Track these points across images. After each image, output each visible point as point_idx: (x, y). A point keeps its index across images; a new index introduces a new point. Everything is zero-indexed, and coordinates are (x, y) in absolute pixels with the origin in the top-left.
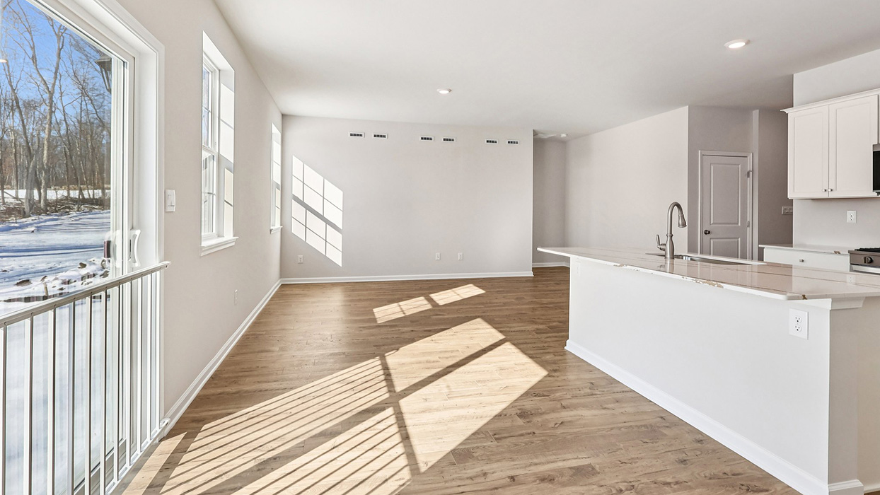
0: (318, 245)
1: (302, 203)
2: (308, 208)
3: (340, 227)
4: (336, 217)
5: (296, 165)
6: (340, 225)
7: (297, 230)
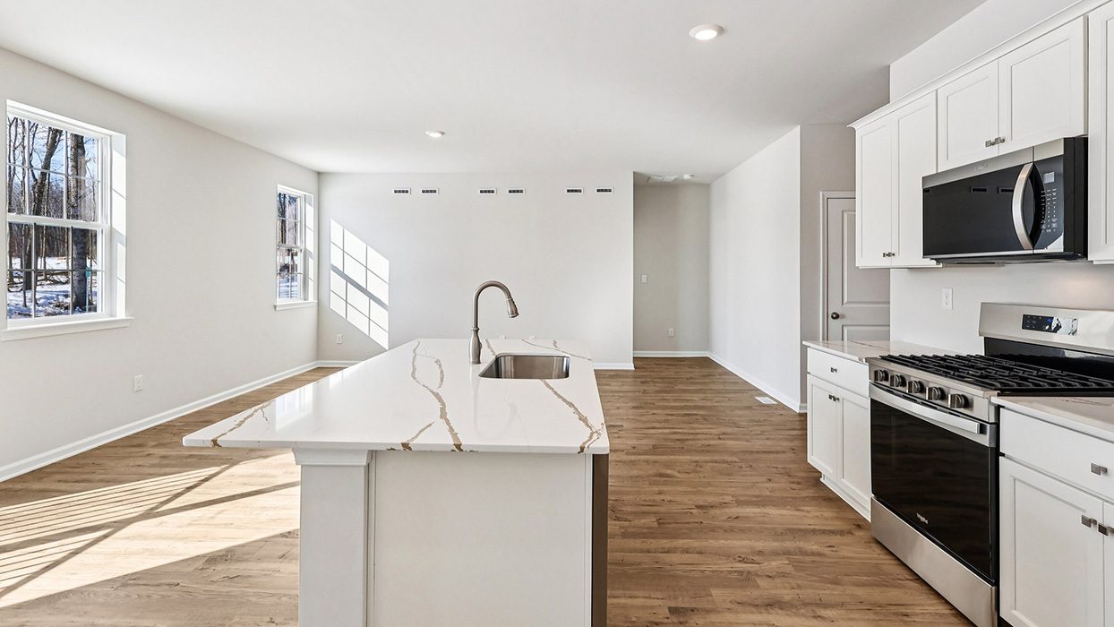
0: (360, 323)
1: (342, 274)
2: (349, 280)
3: (386, 302)
4: (381, 292)
5: (335, 231)
6: (385, 300)
7: (337, 306)
